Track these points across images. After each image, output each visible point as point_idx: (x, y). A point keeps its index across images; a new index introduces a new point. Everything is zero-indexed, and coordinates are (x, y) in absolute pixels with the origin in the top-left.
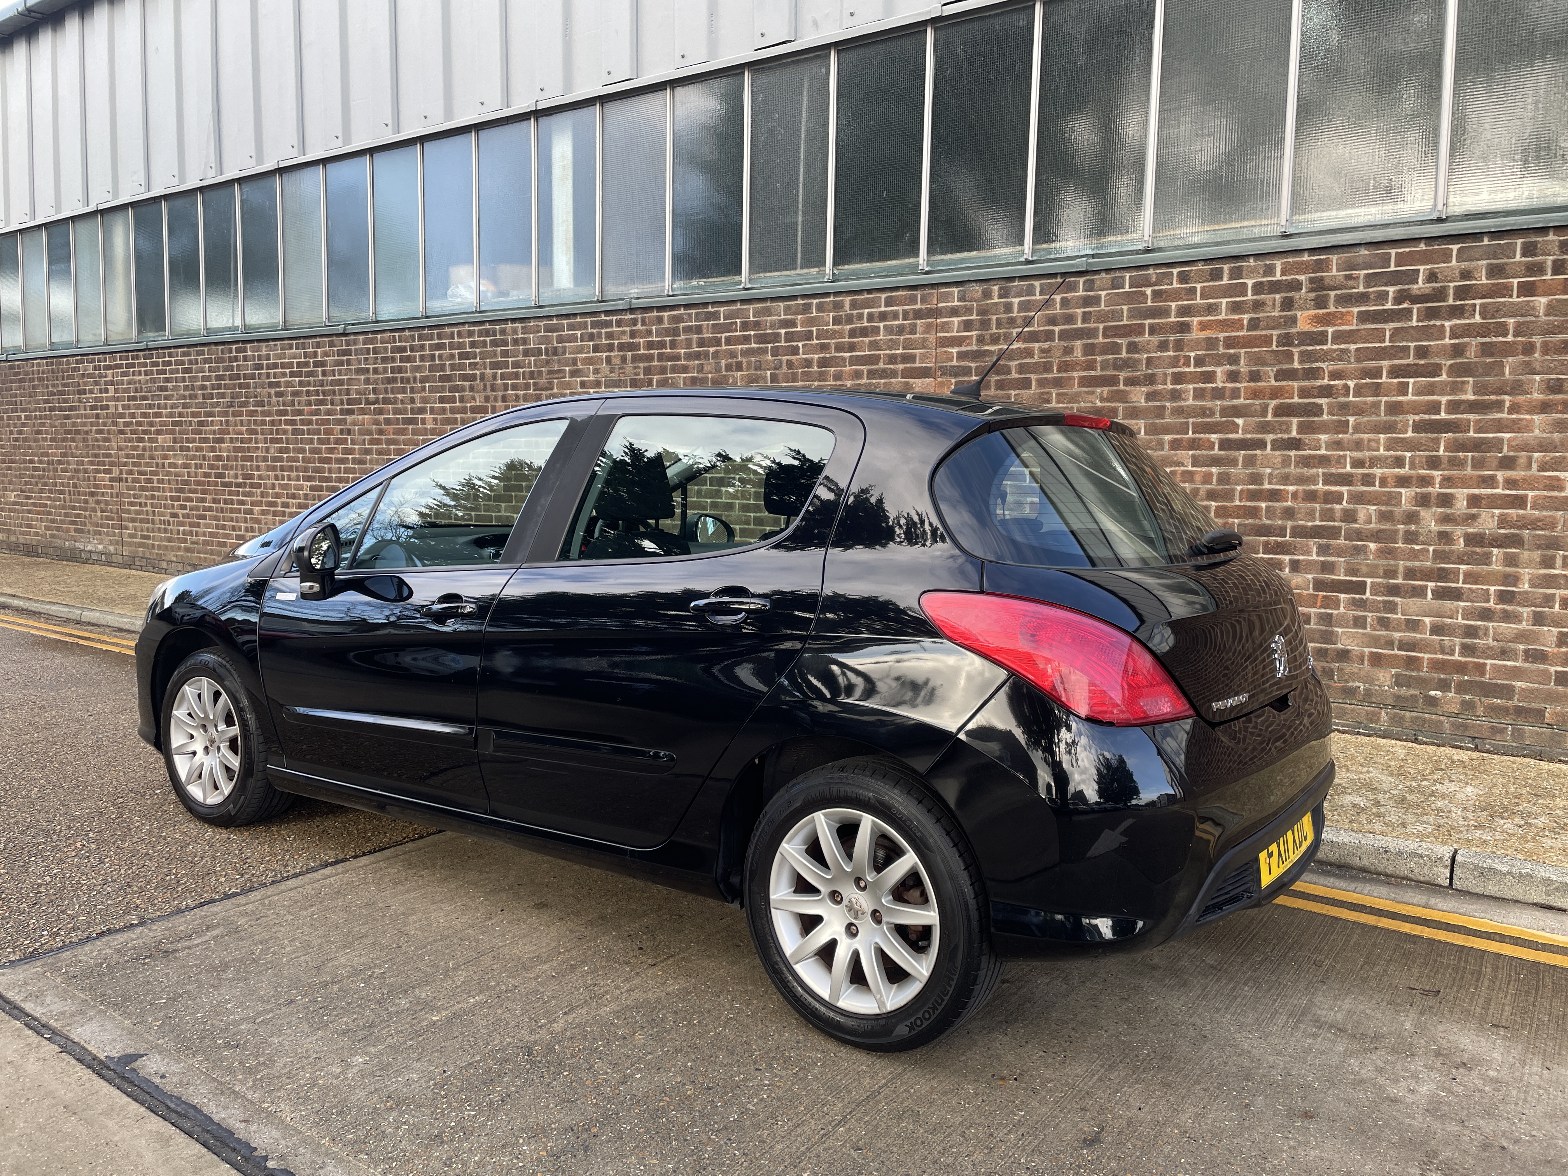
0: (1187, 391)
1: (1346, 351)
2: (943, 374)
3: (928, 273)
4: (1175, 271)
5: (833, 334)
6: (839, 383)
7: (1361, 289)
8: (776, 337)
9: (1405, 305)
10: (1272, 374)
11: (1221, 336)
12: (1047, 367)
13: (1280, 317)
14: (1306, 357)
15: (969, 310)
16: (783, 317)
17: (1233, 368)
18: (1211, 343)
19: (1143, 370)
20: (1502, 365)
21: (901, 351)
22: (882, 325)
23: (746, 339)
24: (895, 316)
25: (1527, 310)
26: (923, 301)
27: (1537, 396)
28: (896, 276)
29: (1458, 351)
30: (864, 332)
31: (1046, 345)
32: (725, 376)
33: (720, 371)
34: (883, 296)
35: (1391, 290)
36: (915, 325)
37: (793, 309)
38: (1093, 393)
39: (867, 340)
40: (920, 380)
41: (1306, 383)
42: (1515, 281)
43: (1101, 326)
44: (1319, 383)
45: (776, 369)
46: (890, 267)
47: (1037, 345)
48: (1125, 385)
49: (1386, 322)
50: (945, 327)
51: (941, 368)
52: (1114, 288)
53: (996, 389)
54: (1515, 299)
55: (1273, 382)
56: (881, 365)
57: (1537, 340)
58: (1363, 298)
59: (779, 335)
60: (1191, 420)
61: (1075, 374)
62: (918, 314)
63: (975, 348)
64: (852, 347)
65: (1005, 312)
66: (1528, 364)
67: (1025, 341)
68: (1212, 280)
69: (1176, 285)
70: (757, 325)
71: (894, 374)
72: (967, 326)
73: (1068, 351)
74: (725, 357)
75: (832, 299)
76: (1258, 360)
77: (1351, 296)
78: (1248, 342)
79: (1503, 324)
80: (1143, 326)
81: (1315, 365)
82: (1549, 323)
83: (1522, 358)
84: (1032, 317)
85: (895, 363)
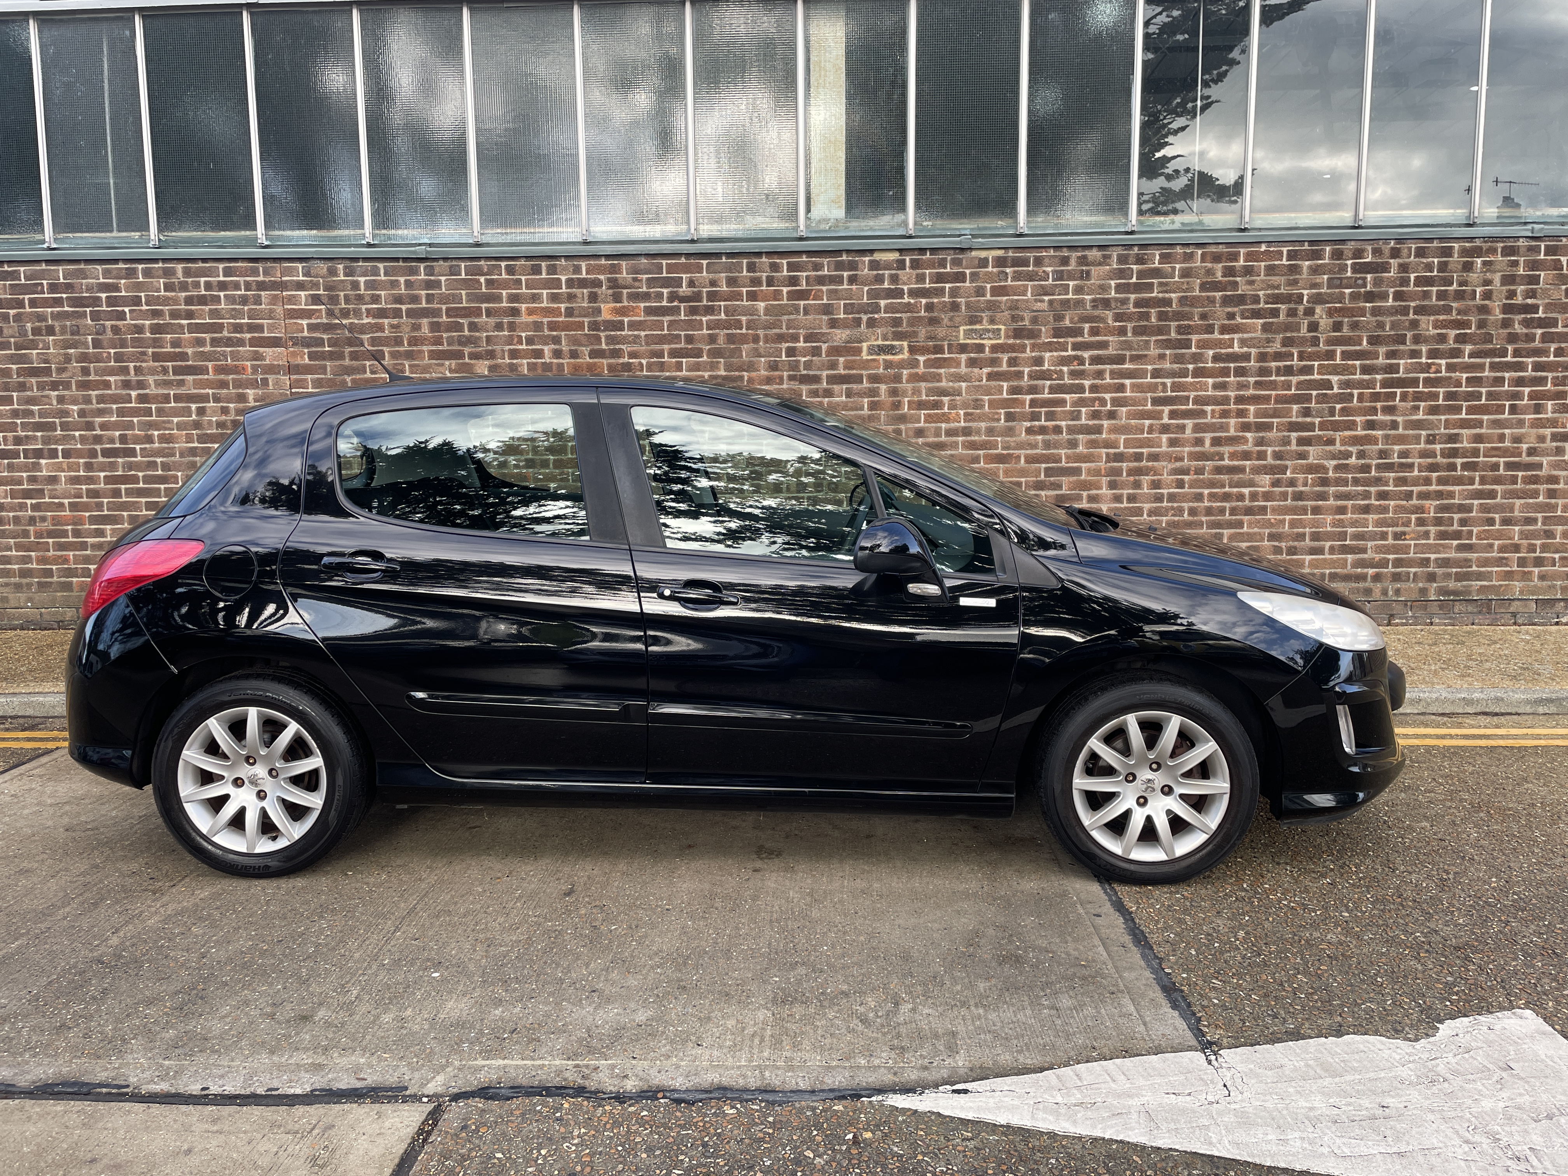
0: (521, 364)
1: (638, 337)
2: (295, 344)
3: (267, 247)
4: (503, 264)
5: (166, 301)
6: (177, 350)
7: (645, 289)
8: (96, 301)
9: (675, 304)
10: (587, 353)
11: (545, 320)
12: (398, 341)
13: (589, 307)
14: (611, 340)
15: (316, 286)
16: (102, 280)
17: (557, 347)
18: (538, 326)
19: (484, 347)
20: (740, 350)
21: (246, 321)
22: (222, 294)
23: (58, 302)
24: (237, 286)
25: (752, 311)
26: (266, 273)
27: (763, 373)
28: (232, 247)
29: (712, 339)
30: (202, 300)
31: (395, 321)
32: (32, 340)
33: (26, 335)
34: (221, 266)
35: (665, 291)
36: (260, 296)
37: (115, 272)
38: (443, 365)
39: (207, 308)
40: (271, 350)
41: (612, 361)
42: (745, 290)
43: (444, 307)
44: (621, 361)
45: (97, 333)
46: (225, 238)
47: (386, 321)
48: (470, 358)
49: (664, 315)
50: (292, 300)
51: (291, 338)
52: (452, 275)
53: (351, 360)
54: (745, 303)
55: (588, 360)
56: (225, 333)
57: (761, 333)
58: (646, 297)
59: (99, 298)
61: (425, 348)
62: (261, 286)
63: (325, 321)
64: (190, 315)
65: (352, 289)
66: (756, 349)
67: (374, 317)
68: (533, 274)
69: (504, 276)
70: (69, 287)
71: (241, 342)
72: (316, 300)
73: (416, 327)
74: (30, 321)
75: (160, 265)
76: (574, 341)
77: (638, 294)
78: (567, 327)
79: (739, 321)
80: (480, 308)
81: (617, 347)
82: (767, 321)
83: (752, 345)
84: (379, 296)
85: (241, 332)
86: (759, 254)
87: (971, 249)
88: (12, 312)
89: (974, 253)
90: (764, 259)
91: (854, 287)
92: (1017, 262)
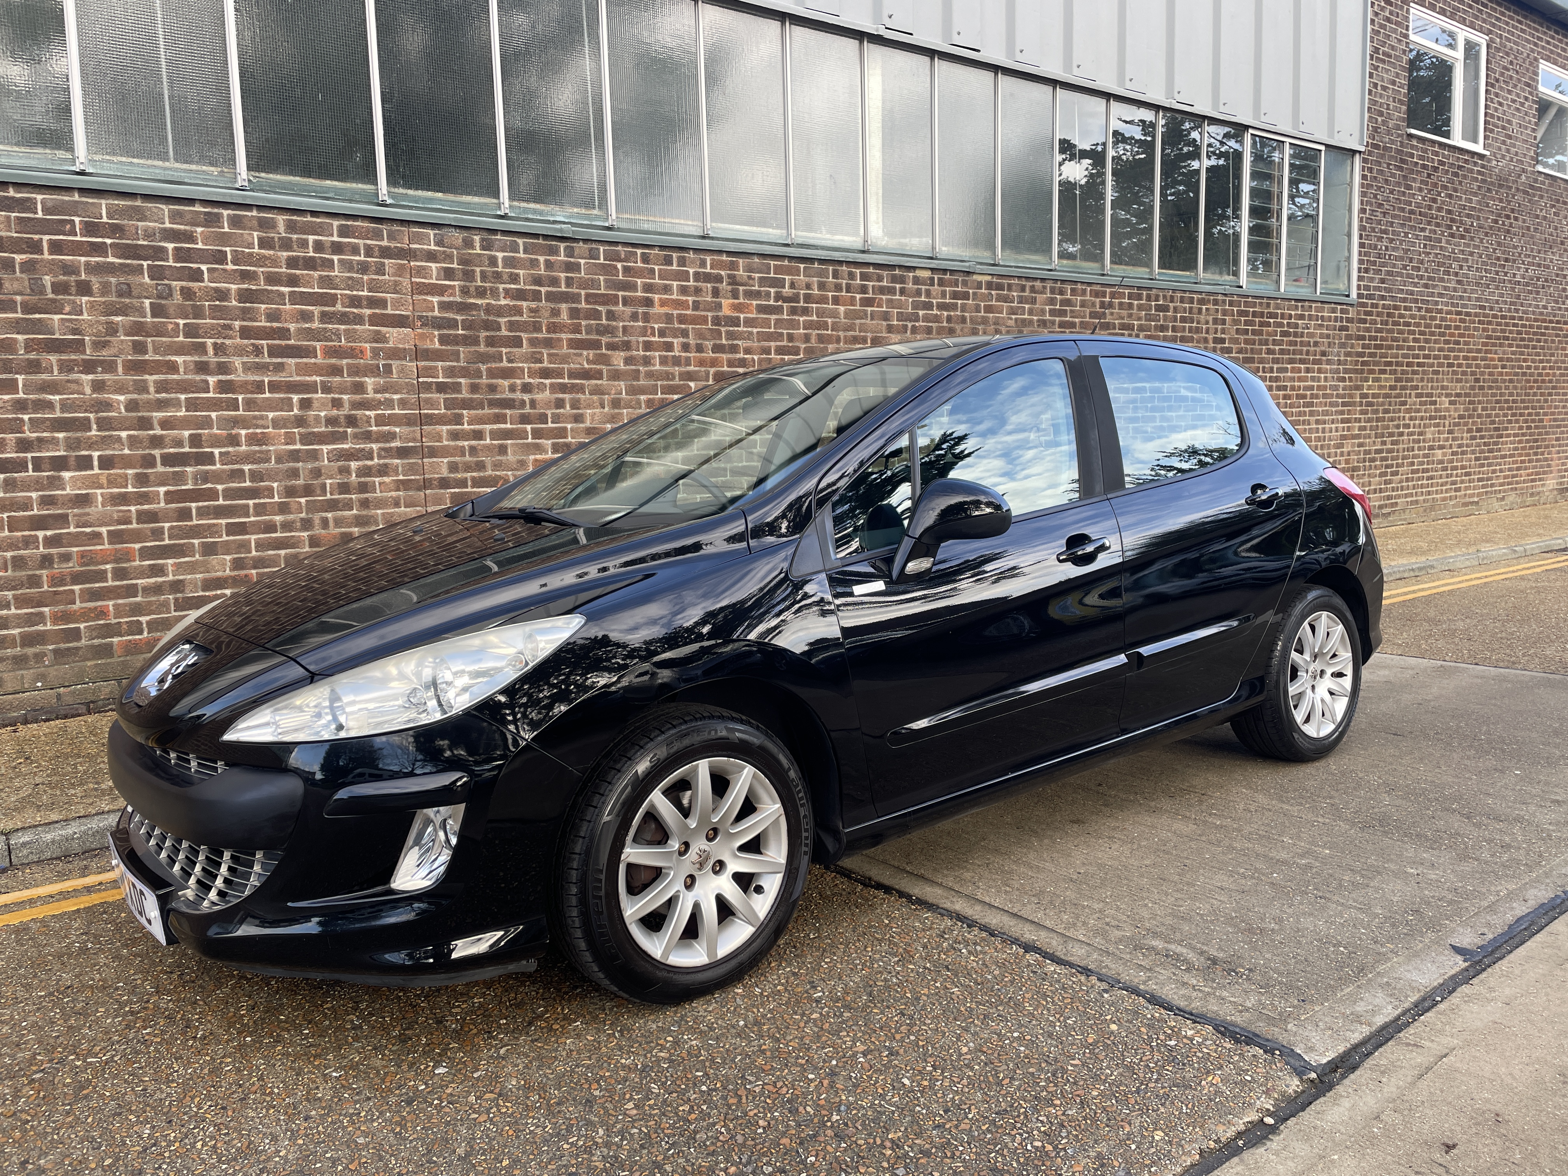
0: (655, 357)
1: (751, 333)
2: (424, 325)
3: (392, 205)
4: (639, 251)
5: (261, 261)
6: (275, 325)
7: (757, 288)
8: (160, 253)
9: (780, 303)
10: (710, 347)
11: (675, 312)
12: (537, 327)
13: (712, 302)
14: (730, 335)
15: (449, 258)
16: (168, 225)
17: (685, 340)
18: (669, 318)
19: (620, 338)
21: (365, 293)
22: (335, 258)
23: (99, 249)
24: (355, 250)
25: (834, 314)
26: (391, 237)
28: (344, 200)
29: (807, 338)
30: (310, 264)
31: (533, 305)
32: (54, 301)
33: (42, 292)
34: (336, 223)
35: (772, 290)
36: (383, 264)
37: (188, 217)
38: (581, 355)
39: (316, 274)
40: (396, 330)
41: (730, 356)
42: (830, 294)
43: (583, 292)
44: (738, 356)
45: (160, 297)
46: (335, 189)
47: (525, 304)
48: (607, 349)
49: (771, 314)
50: (421, 272)
51: (420, 318)
52: (591, 258)
53: (487, 345)
54: (830, 306)
55: (711, 354)
56: (339, 307)
57: (840, 334)
58: (757, 295)
59: (164, 250)
60: (659, 383)
61: (564, 336)
62: (386, 252)
63: (459, 300)
64: (293, 281)
65: (489, 265)
67: (513, 298)
68: (666, 264)
69: (640, 264)
70: (116, 230)
71: (359, 320)
72: (449, 274)
73: (556, 313)
74: (50, 272)
75: (255, 213)
76: (700, 335)
77: (751, 291)
78: (694, 320)
79: (826, 322)
80: (617, 296)
81: (735, 342)
82: (846, 324)
83: (835, 345)
84: (518, 275)
85: (359, 306)
86: (841, 263)
87: (974, 273)
88: (19, 258)
89: (975, 277)
90: (844, 268)
91: (903, 298)
92: (1000, 287)
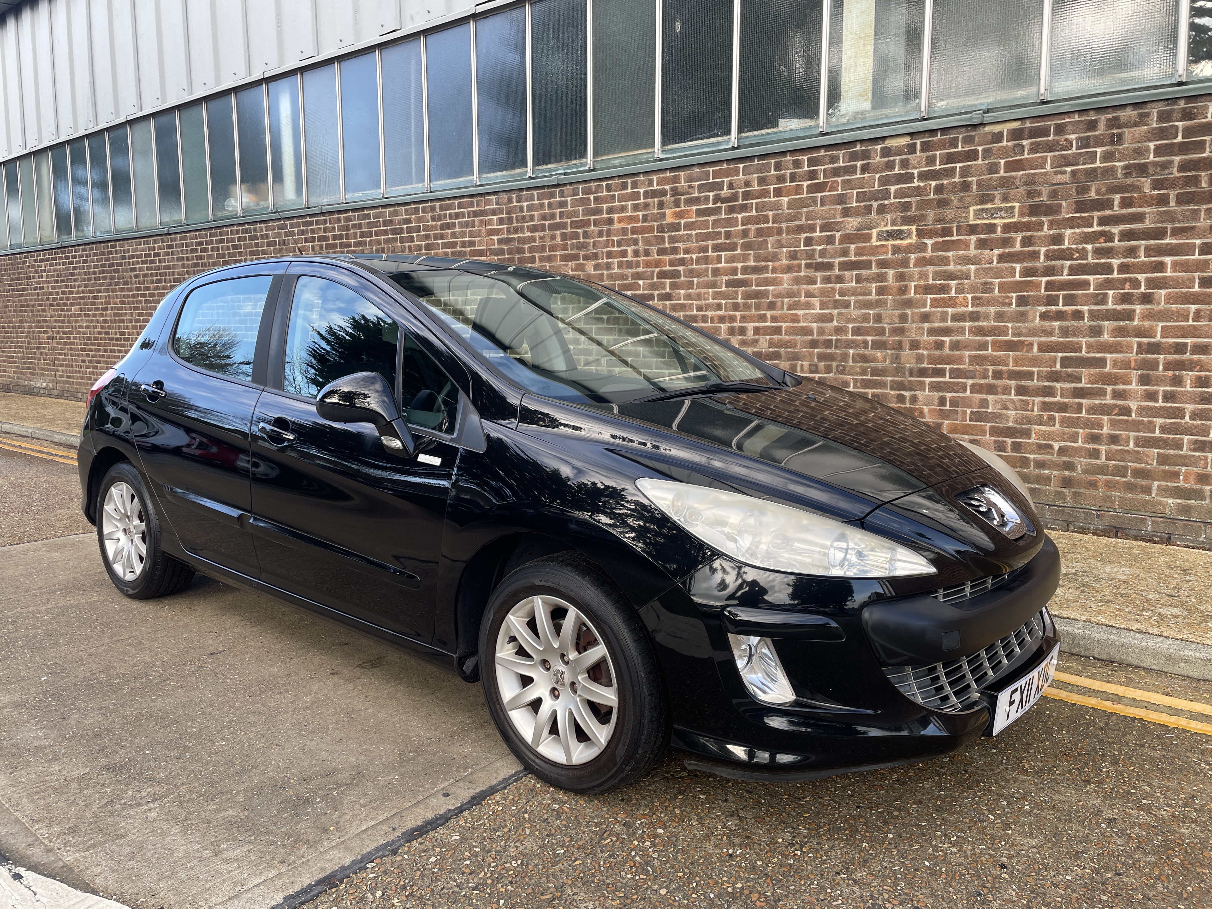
0: (613, 263)
1: (690, 235)
2: (491, 254)
3: (478, 186)
4: (604, 184)
5: (432, 228)
7: (696, 194)
8: (401, 231)
9: (718, 205)
10: (655, 251)
11: (629, 226)
12: (543, 249)
13: (658, 213)
14: (672, 239)
15: (501, 211)
16: (404, 217)
17: (636, 247)
18: (624, 231)
19: (591, 250)
20: (766, 242)
21: (467, 239)
22: (457, 221)
23: (385, 232)
24: (463, 215)
25: (777, 206)
26: (477, 205)
27: (785, 262)
28: (461, 188)
29: (745, 234)
30: (448, 226)
31: (542, 234)
34: (456, 202)
35: (711, 194)
36: (474, 221)
37: (409, 211)
38: (567, 265)
39: (449, 231)
41: (672, 257)
42: (772, 187)
43: (569, 221)
44: (678, 256)
46: (461, 182)
47: (537, 234)
49: (709, 216)
50: (490, 222)
51: (489, 250)
52: (574, 195)
54: (772, 199)
55: (656, 257)
56: (458, 248)
57: (784, 225)
58: (697, 201)
59: (403, 229)
60: (617, 282)
61: (558, 253)
62: (476, 214)
63: (506, 236)
64: (442, 237)
65: (520, 212)
66: (779, 241)
67: (531, 232)
68: (623, 189)
69: (605, 193)
70: (391, 222)
71: (465, 254)
72: (501, 221)
73: (553, 238)
74: (375, 245)
75: (429, 204)
76: (647, 242)
77: (691, 199)
78: (643, 230)
79: (767, 216)
80: (589, 220)
81: (676, 245)
82: (789, 214)
83: (776, 237)
84: (534, 216)
85: (465, 247)
86: (784, 153)
87: (983, 125)
88: (368, 240)
89: (987, 129)
90: (789, 158)
91: (866, 175)
92: (1034, 133)
